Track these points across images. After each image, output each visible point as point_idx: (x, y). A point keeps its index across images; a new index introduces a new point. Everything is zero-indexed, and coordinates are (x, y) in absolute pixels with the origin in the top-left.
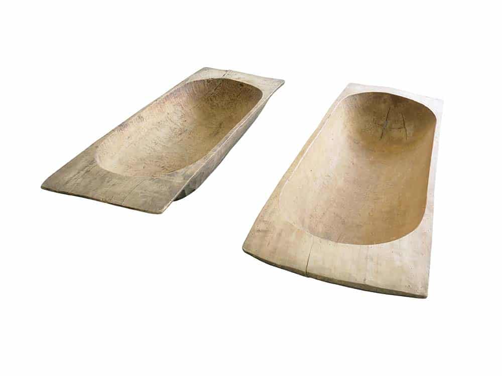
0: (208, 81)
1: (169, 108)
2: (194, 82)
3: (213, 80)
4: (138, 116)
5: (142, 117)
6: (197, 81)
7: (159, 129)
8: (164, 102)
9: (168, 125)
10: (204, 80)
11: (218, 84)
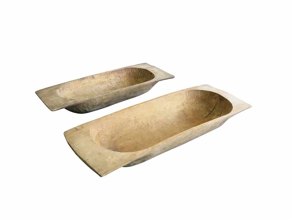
0: (138, 69)
1: (112, 77)
2: (131, 68)
3: (141, 69)
4: (93, 77)
5: (94, 77)
6: (132, 68)
7: (101, 84)
8: (110, 74)
9: (107, 84)
10: (136, 68)
11: (142, 71)
